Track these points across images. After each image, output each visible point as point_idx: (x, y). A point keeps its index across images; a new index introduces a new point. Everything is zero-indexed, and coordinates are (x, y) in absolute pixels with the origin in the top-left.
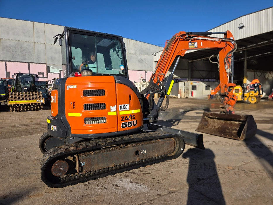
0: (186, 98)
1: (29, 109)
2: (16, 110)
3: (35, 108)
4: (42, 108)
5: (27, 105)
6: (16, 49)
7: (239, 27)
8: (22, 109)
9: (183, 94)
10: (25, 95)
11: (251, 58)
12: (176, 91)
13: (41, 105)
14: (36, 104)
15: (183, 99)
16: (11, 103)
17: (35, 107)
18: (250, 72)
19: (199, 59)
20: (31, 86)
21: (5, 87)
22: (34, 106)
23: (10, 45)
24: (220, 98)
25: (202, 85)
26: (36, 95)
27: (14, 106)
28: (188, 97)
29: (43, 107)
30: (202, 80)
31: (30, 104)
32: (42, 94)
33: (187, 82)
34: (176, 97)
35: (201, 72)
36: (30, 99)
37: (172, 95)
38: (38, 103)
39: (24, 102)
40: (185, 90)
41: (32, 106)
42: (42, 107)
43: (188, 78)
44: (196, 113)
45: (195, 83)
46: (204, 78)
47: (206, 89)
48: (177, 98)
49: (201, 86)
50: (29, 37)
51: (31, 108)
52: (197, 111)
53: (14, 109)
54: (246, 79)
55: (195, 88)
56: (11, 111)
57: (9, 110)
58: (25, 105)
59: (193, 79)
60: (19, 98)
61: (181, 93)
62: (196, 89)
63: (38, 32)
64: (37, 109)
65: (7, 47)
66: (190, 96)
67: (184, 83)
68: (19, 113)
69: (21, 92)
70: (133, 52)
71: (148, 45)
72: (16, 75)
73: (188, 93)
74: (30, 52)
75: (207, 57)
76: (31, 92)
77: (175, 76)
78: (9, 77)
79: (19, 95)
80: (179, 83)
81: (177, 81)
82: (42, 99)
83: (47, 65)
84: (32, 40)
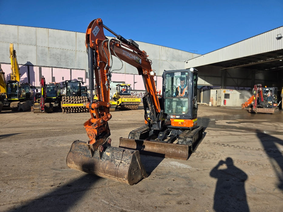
0: (218, 106)
1: (77, 111)
2: (67, 111)
3: (82, 110)
4: (87, 111)
6: (61, 56)
7: (276, 38)
8: (71, 111)
9: (215, 102)
10: (74, 99)
12: (208, 99)
13: (86, 108)
14: (82, 107)
15: (215, 107)
16: (63, 105)
19: (233, 66)
20: (77, 91)
22: (81, 109)
23: (56, 53)
25: (236, 93)
26: (83, 99)
28: (220, 106)
30: (237, 88)
31: (78, 107)
33: (219, 90)
34: (207, 104)
35: (236, 80)
36: (78, 103)
37: (203, 102)
38: (84, 107)
39: (74, 105)
40: (218, 98)
41: (79, 109)
43: (221, 86)
44: (227, 123)
45: (228, 91)
46: (239, 86)
47: (240, 98)
48: (209, 106)
50: (72, 46)
52: (228, 121)
53: (66, 110)
55: (228, 96)
56: (63, 112)
57: (61, 111)
58: (75, 107)
59: (227, 87)
60: (70, 102)
61: (213, 101)
62: (229, 98)
63: (80, 41)
64: (83, 112)
65: (53, 54)
66: (222, 104)
67: (217, 91)
68: (70, 114)
69: (71, 97)
70: (164, 58)
71: (180, 52)
72: (67, 82)
73: (220, 101)
74: (72, 59)
75: (242, 65)
76: (79, 97)
77: (207, 84)
78: (54, 81)
79: (70, 99)
80: (212, 91)
81: (209, 88)
82: (87, 103)
83: (86, 71)
84: (74, 48)
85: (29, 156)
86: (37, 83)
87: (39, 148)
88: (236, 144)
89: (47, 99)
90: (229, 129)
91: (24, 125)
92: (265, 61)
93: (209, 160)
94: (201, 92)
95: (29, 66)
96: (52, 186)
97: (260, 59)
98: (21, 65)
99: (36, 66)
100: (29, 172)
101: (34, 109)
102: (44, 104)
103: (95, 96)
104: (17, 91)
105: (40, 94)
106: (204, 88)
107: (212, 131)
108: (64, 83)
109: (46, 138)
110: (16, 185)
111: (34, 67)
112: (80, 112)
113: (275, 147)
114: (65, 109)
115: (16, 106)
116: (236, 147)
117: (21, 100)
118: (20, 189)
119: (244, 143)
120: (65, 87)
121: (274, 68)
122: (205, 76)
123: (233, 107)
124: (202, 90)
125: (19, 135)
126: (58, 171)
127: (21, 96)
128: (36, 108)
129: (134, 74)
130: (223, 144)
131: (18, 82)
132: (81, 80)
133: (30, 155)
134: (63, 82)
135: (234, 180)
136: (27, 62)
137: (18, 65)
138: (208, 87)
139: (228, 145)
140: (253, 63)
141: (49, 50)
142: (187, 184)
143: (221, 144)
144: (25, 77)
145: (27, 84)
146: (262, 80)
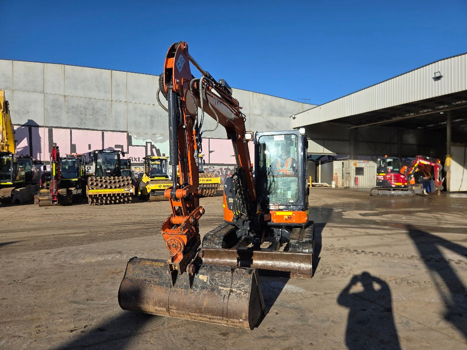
0: (346, 187)
1: (113, 202)
2: (97, 202)
3: (122, 200)
4: (130, 201)
5: (111, 195)
6: (86, 110)
7: (433, 78)
8: (104, 202)
9: (340, 181)
10: (109, 181)
11: (461, 121)
12: (330, 177)
13: (130, 196)
14: (123, 194)
15: (341, 189)
16: (90, 192)
17: (122, 198)
18: (457, 148)
19: (369, 123)
21: (78, 168)
23: (78, 105)
25: (373, 167)
26: (123, 181)
27: (95, 196)
28: (349, 187)
30: (374, 157)
31: (115, 194)
32: (130, 180)
33: (347, 161)
34: (328, 185)
36: (116, 188)
37: (321, 182)
38: (126, 194)
39: (108, 191)
40: (345, 174)
41: (118, 197)
42: (130, 198)
43: (349, 155)
44: (361, 214)
45: (361, 164)
46: (377, 155)
48: (331, 188)
49: (370, 167)
50: (105, 92)
51: (116, 199)
52: (363, 212)
53: (95, 200)
54: (451, 159)
55: (360, 172)
56: (90, 203)
57: (87, 202)
58: (109, 195)
59: (358, 157)
60: (102, 186)
61: (337, 179)
62: (362, 174)
63: (118, 85)
64: (124, 202)
65: (73, 107)
66: (352, 185)
67: (343, 163)
68: (101, 206)
69: (103, 177)
70: (257, 112)
71: (282, 101)
72: (97, 152)
73: (348, 179)
74: (105, 115)
75: (381, 121)
76: (116, 177)
77: (327, 152)
78: (75, 152)
79: (101, 181)
80: (335, 162)
81: (331, 159)
82: (131, 187)
83: (128, 134)
84: (108, 97)
85: (32, 281)
86: (45, 155)
87: (48, 267)
88: (375, 250)
89: (62, 181)
90: (365, 225)
91: (22, 227)
92: (418, 114)
93: (334, 277)
94: (317, 165)
95: (31, 127)
96: (72, 331)
97: (409, 112)
98: (18, 125)
99: (43, 127)
100: (32, 308)
101: (39, 201)
102: (57, 190)
103: (144, 175)
104: (11, 169)
105: (50, 174)
106: (322, 159)
107: (338, 229)
108: (92, 155)
109: (60, 249)
110: (9, 332)
111: (40, 128)
112: (118, 203)
113: (438, 252)
114: (94, 198)
115: (9, 195)
116: (377, 255)
117: (17, 185)
118: (16, 338)
119: (389, 248)
120: (92, 161)
121: (432, 125)
122: (324, 140)
124: (320, 161)
125: (14, 244)
126: (82, 306)
127: (18, 177)
128: (43, 198)
129: (209, 138)
130: (355, 251)
131: (13, 155)
132: (120, 149)
133: (34, 278)
134: (90, 153)
135: (374, 309)
136: (29, 120)
137: (11, 125)
138: (329, 156)
139: (363, 251)
140: (398, 118)
141: (65, 100)
142: (298, 319)
143: (352, 250)
144: (24, 146)
145: (28, 157)
146: (413, 145)
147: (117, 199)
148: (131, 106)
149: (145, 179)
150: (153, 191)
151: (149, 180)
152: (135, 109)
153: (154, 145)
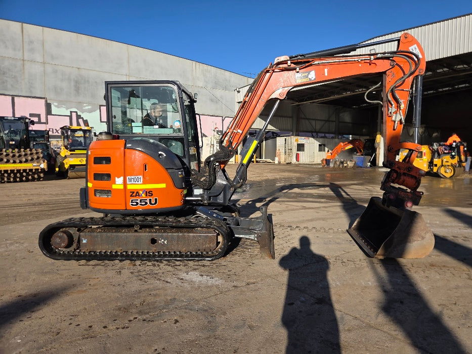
0: (288, 163)
1: (18, 179)
3: (30, 177)
4: (41, 178)
5: (15, 172)
8: (6, 179)
9: (283, 157)
10: (11, 155)
12: (273, 153)
13: (41, 172)
14: (31, 170)
15: (284, 165)
17: (30, 175)
19: (309, 101)
20: (21, 138)
24: (339, 165)
25: (313, 143)
26: (31, 154)
28: (290, 163)
29: (44, 175)
30: (314, 134)
31: (20, 170)
32: (42, 153)
33: (289, 137)
34: (272, 161)
35: (313, 122)
36: (21, 162)
37: (265, 158)
38: (35, 169)
40: (287, 151)
41: (24, 174)
42: (42, 175)
43: (292, 131)
45: (302, 140)
46: (317, 132)
47: (320, 150)
48: (274, 164)
49: (311, 144)
50: (14, 49)
51: (22, 176)
55: (301, 148)
58: (12, 171)
59: (300, 133)
60: (2, 160)
61: (280, 155)
62: (303, 150)
63: (31, 42)
64: (33, 180)
66: (294, 161)
67: (285, 139)
68: (2, 185)
69: (4, 150)
70: (201, 84)
71: (228, 74)
73: (290, 155)
74: (15, 77)
76: (22, 150)
77: (271, 128)
79: (1, 154)
80: (278, 138)
81: (274, 135)
82: (42, 162)
83: (46, 101)
84: (19, 55)
88: (310, 225)
92: (353, 92)
97: (346, 90)
103: (63, 148)
106: (267, 135)
119: (324, 222)
121: (365, 104)
123: (309, 164)
130: (289, 226)
138: (273, 133)
139: (297, 227)
140: (336, 97)
143: (286, 225)
146: (349, 123)
147: (24, 176)
148: (49, 69)
149: (64, 152)
150: (72, 166)
151: (69, 153)
152: (55, 72)
153: (80, 115)
